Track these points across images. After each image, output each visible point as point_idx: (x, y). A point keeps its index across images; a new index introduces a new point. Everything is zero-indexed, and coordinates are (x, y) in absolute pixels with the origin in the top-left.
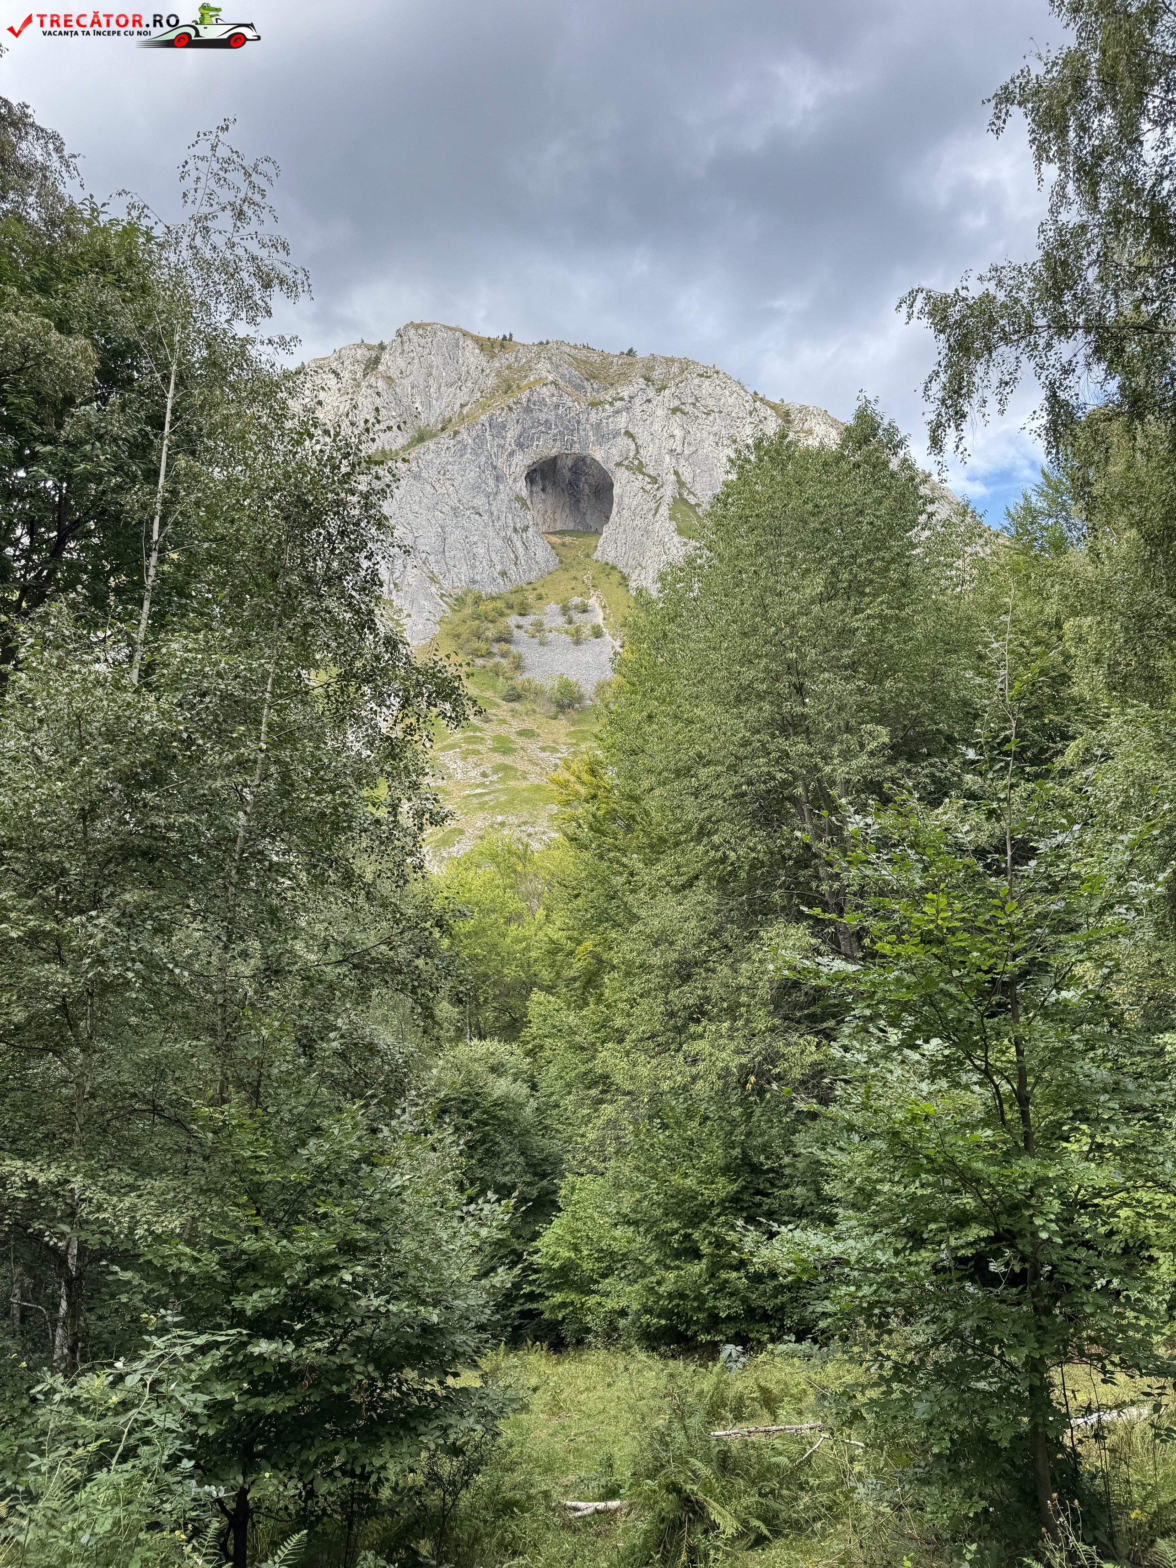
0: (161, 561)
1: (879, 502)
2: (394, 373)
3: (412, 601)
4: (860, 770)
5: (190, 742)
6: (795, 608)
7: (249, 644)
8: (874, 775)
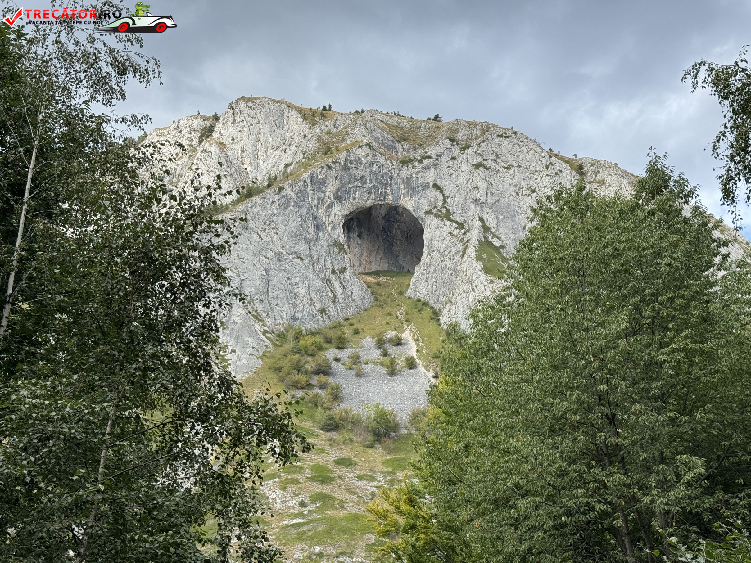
0: (13, 312)
1: (675, 245)
2: (226, 140)
3: (237, 338)
4: (678, 502)
5: (33, 484)
6: (603, 343)
7: (92, 388)
8: (693, 506)
